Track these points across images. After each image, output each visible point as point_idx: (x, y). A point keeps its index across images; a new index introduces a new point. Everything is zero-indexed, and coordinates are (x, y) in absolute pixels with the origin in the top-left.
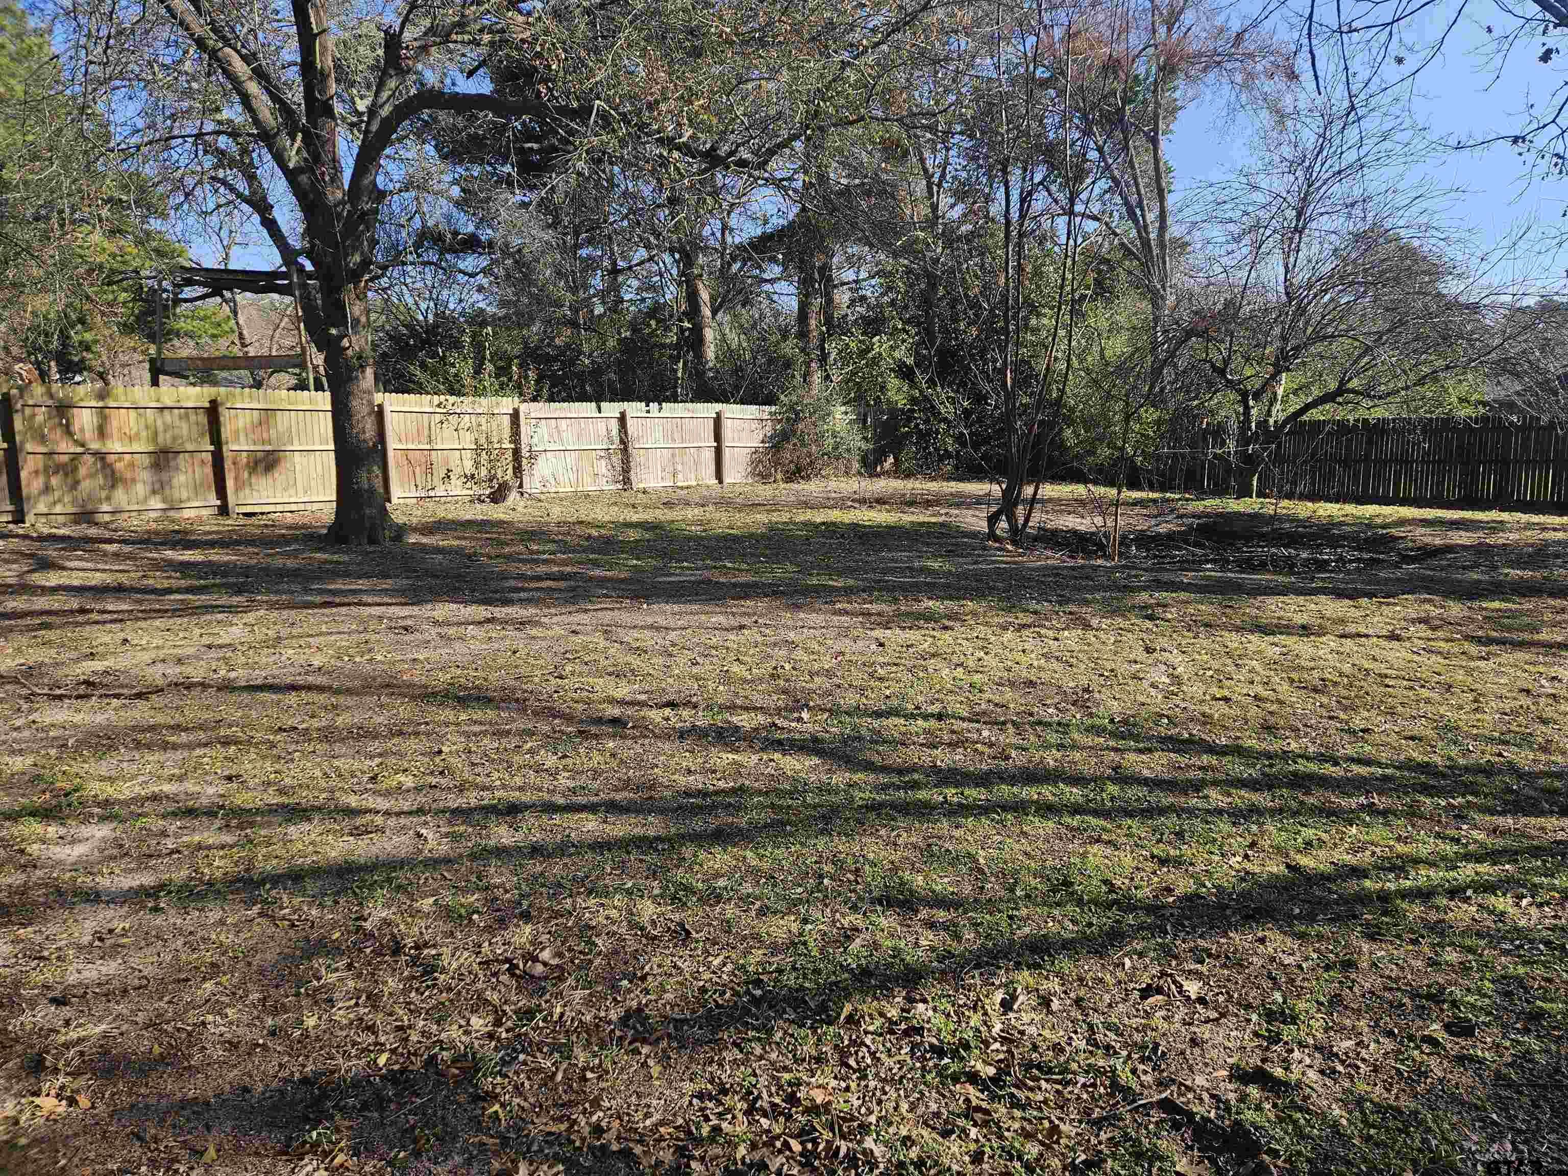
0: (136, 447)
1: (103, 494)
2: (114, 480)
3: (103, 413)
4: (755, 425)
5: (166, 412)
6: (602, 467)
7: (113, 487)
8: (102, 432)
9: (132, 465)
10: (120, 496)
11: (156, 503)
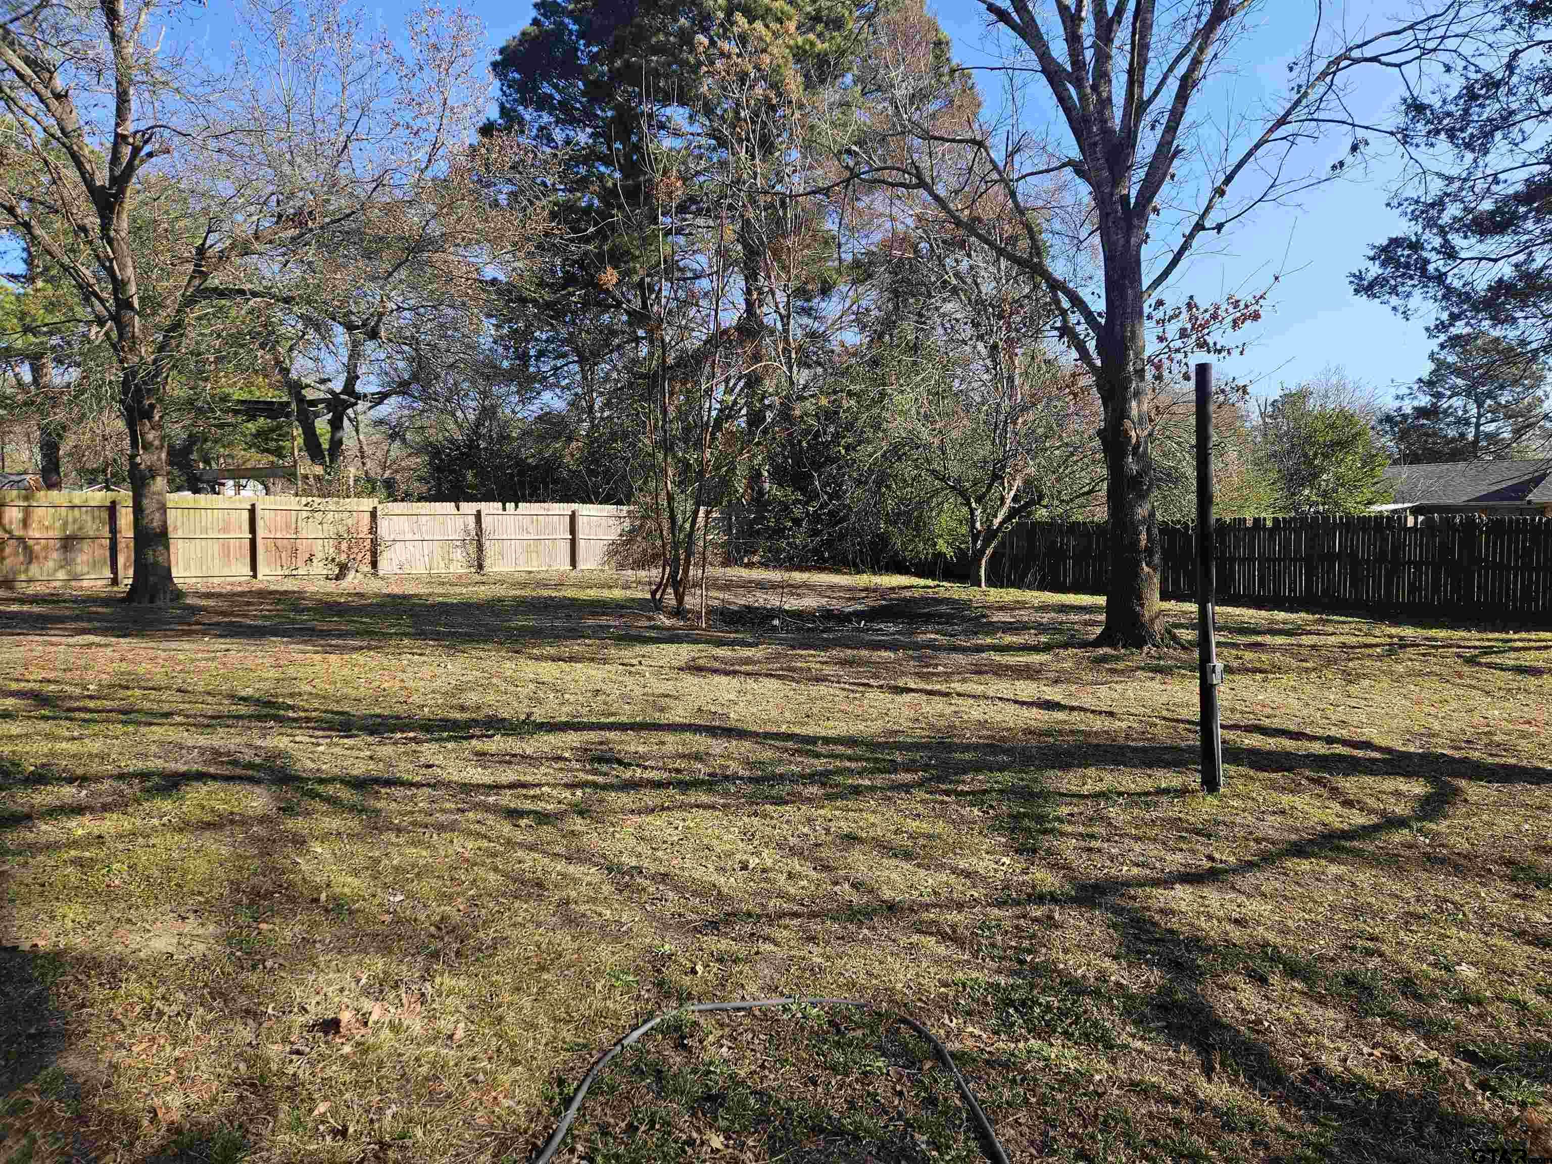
0: (51, 534)
1: (23, 568)
2: (30, 556)
3: (27, 511)
4: (611, 522)
5: (76, 510)
6: (459, 554)
7: (30, 562)
8: (25, 523)
9: (46, 548)
10: (34, 570)
11: (61, 575)
